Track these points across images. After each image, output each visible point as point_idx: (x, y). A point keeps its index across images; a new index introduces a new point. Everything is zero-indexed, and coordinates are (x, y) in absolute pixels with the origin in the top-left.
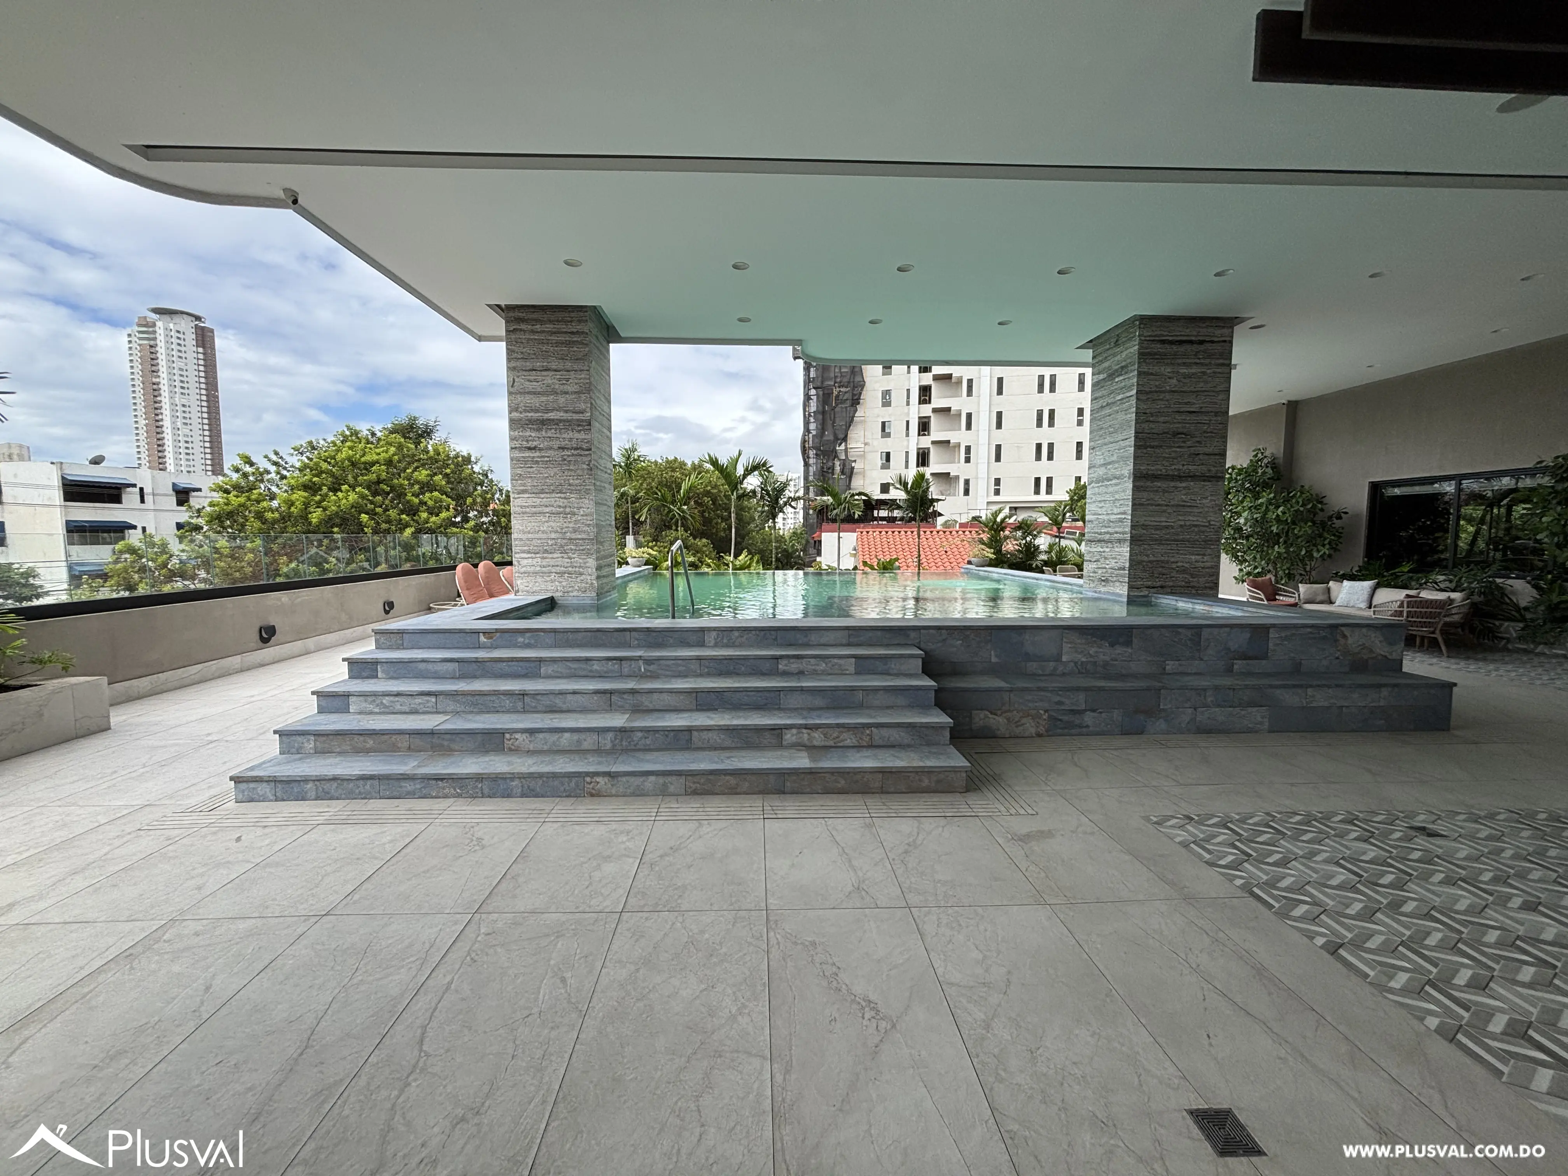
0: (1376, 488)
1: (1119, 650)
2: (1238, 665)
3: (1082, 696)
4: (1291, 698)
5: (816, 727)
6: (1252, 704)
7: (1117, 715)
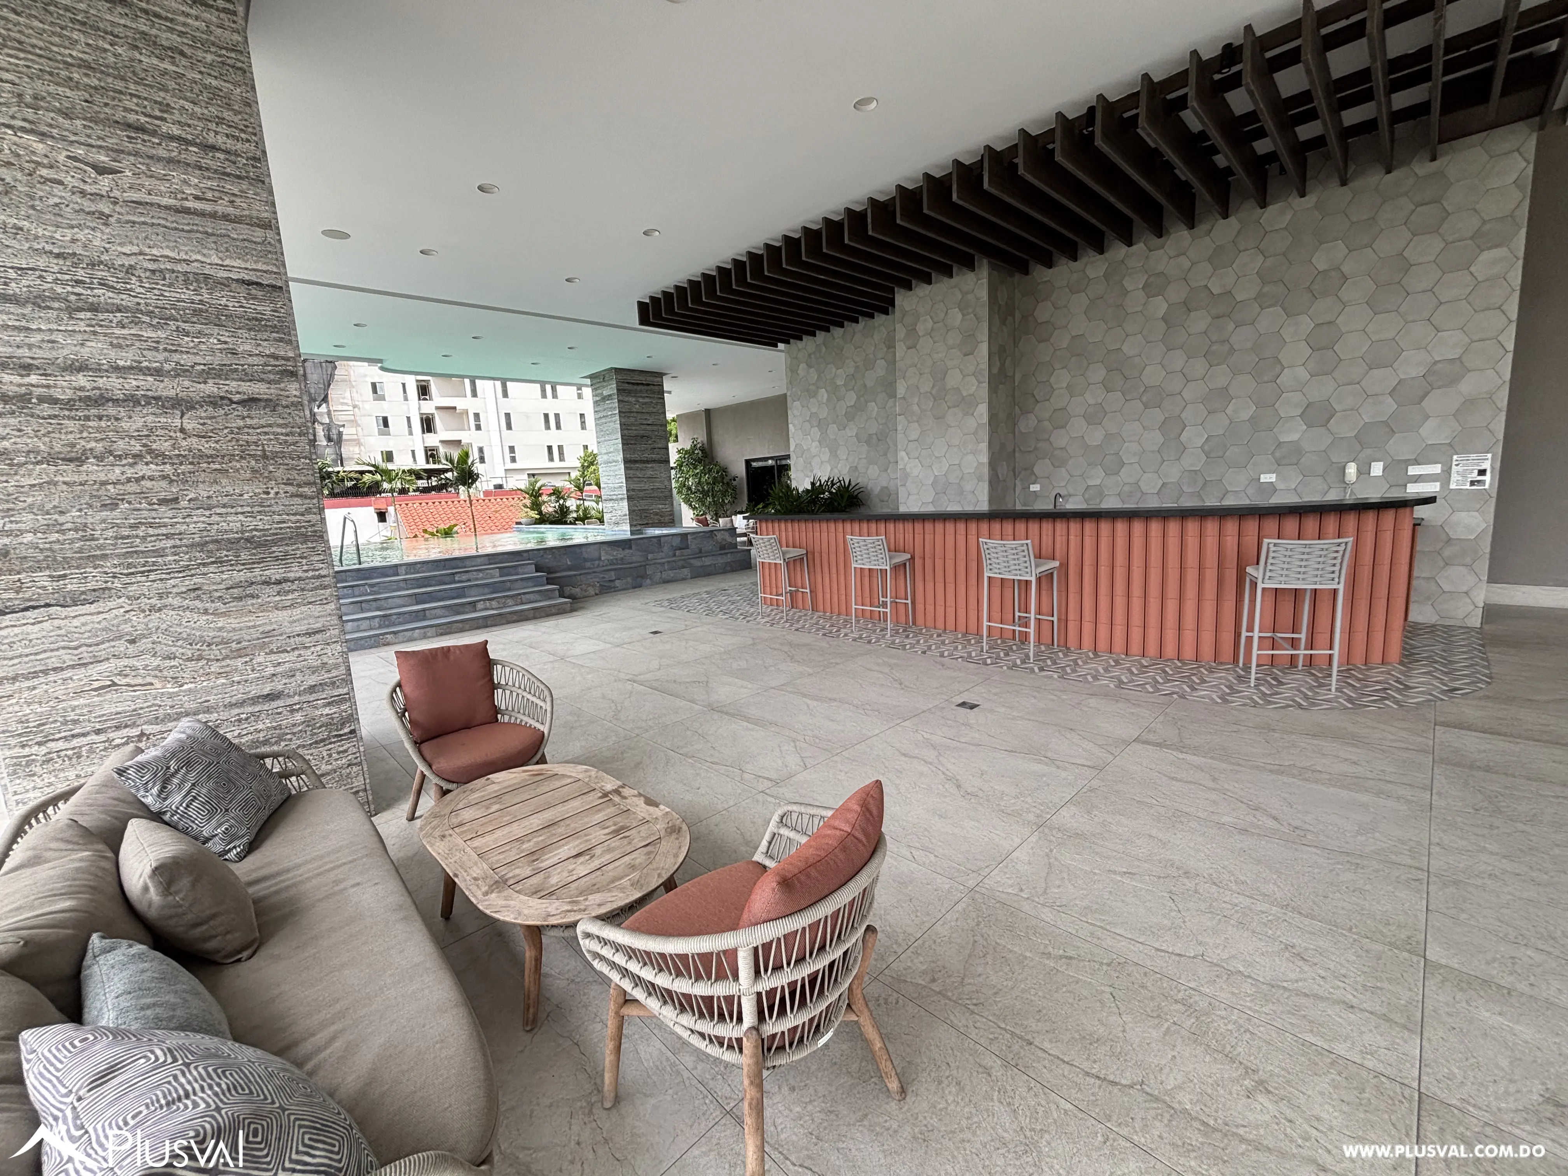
0: (748, 462)
1: (627, 551)
2: (678, 553)
3: (613, 573)
4: (697, 563)
5: (494, 599)
6: (683, 567)
7: (629, 579)
